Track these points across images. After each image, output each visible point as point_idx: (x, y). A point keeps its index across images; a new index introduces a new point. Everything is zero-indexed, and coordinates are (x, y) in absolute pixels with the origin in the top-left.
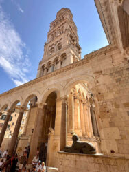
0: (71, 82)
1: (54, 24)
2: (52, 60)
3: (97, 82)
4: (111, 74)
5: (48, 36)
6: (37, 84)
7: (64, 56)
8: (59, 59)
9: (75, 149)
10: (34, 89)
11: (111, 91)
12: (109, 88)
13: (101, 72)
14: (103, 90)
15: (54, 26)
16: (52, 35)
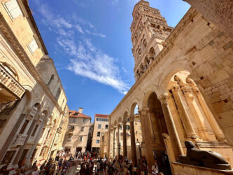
0: (163, 77)
1: (133, 27)
2: (143, 61)
3: (194, 64)
4: (211, 43)
5: (132, 41)
6: (134, 92)
7: (152, 51)
8: (149, 57)
9: (192, 160)
10: (133, 97)
11: (220, 67)
12: (214, 65)
13: (195, 47)
14: (207, 71)
15: (134, 28)
16: (135, 38)
